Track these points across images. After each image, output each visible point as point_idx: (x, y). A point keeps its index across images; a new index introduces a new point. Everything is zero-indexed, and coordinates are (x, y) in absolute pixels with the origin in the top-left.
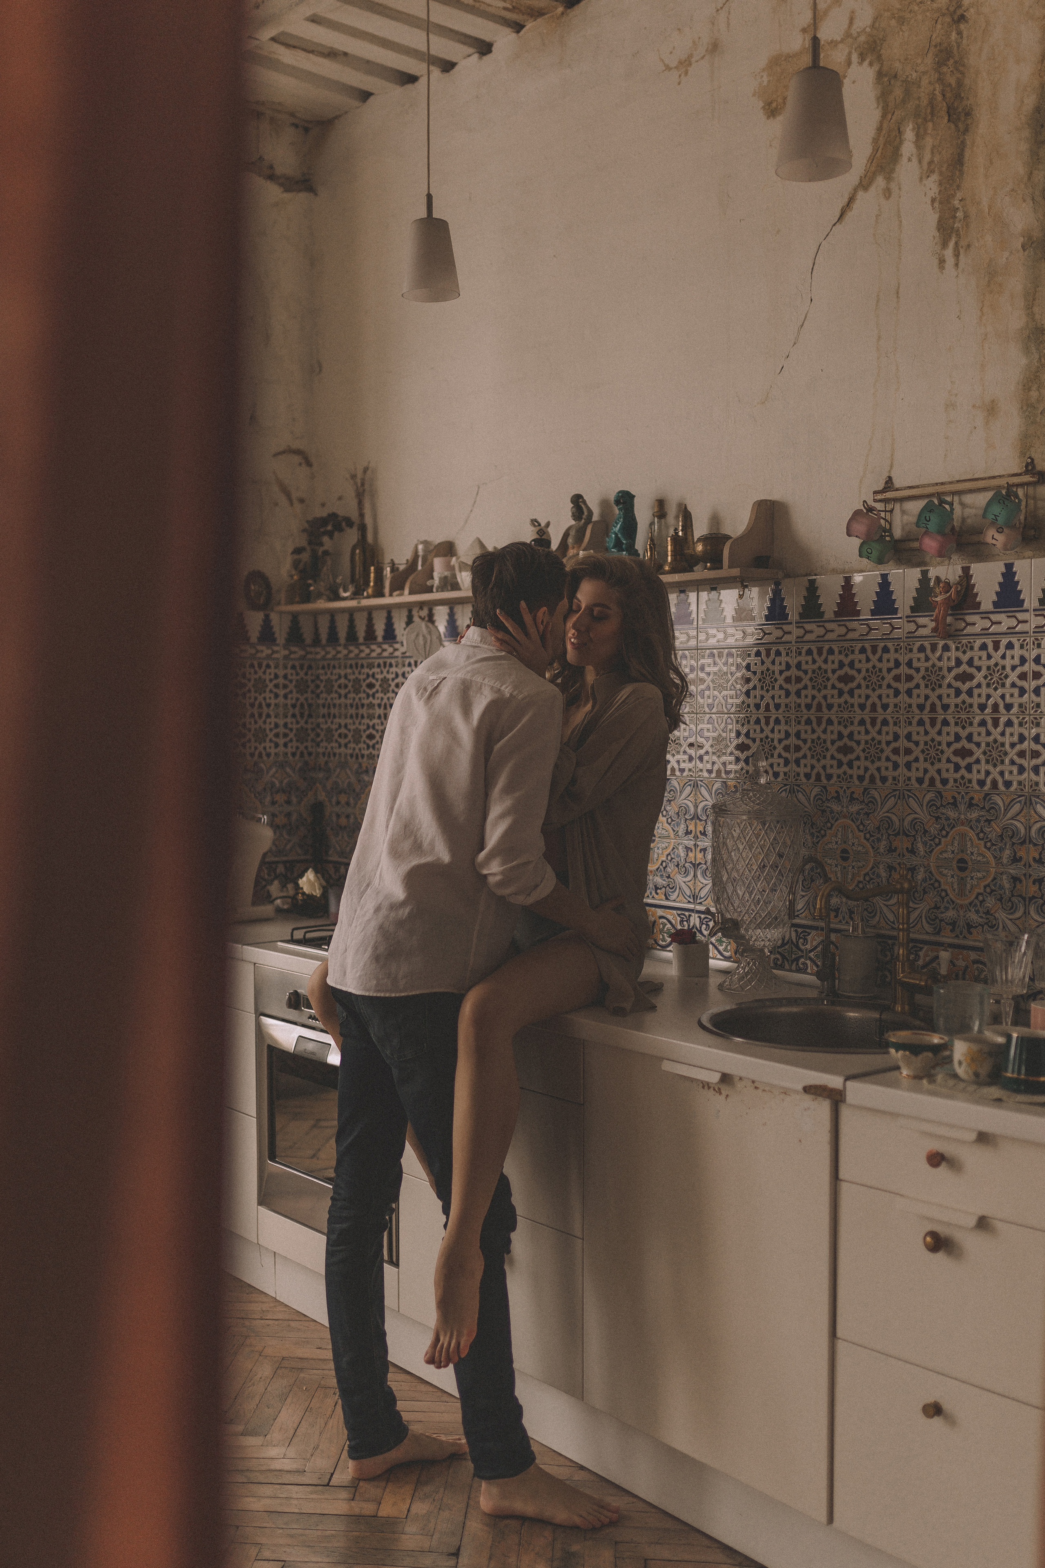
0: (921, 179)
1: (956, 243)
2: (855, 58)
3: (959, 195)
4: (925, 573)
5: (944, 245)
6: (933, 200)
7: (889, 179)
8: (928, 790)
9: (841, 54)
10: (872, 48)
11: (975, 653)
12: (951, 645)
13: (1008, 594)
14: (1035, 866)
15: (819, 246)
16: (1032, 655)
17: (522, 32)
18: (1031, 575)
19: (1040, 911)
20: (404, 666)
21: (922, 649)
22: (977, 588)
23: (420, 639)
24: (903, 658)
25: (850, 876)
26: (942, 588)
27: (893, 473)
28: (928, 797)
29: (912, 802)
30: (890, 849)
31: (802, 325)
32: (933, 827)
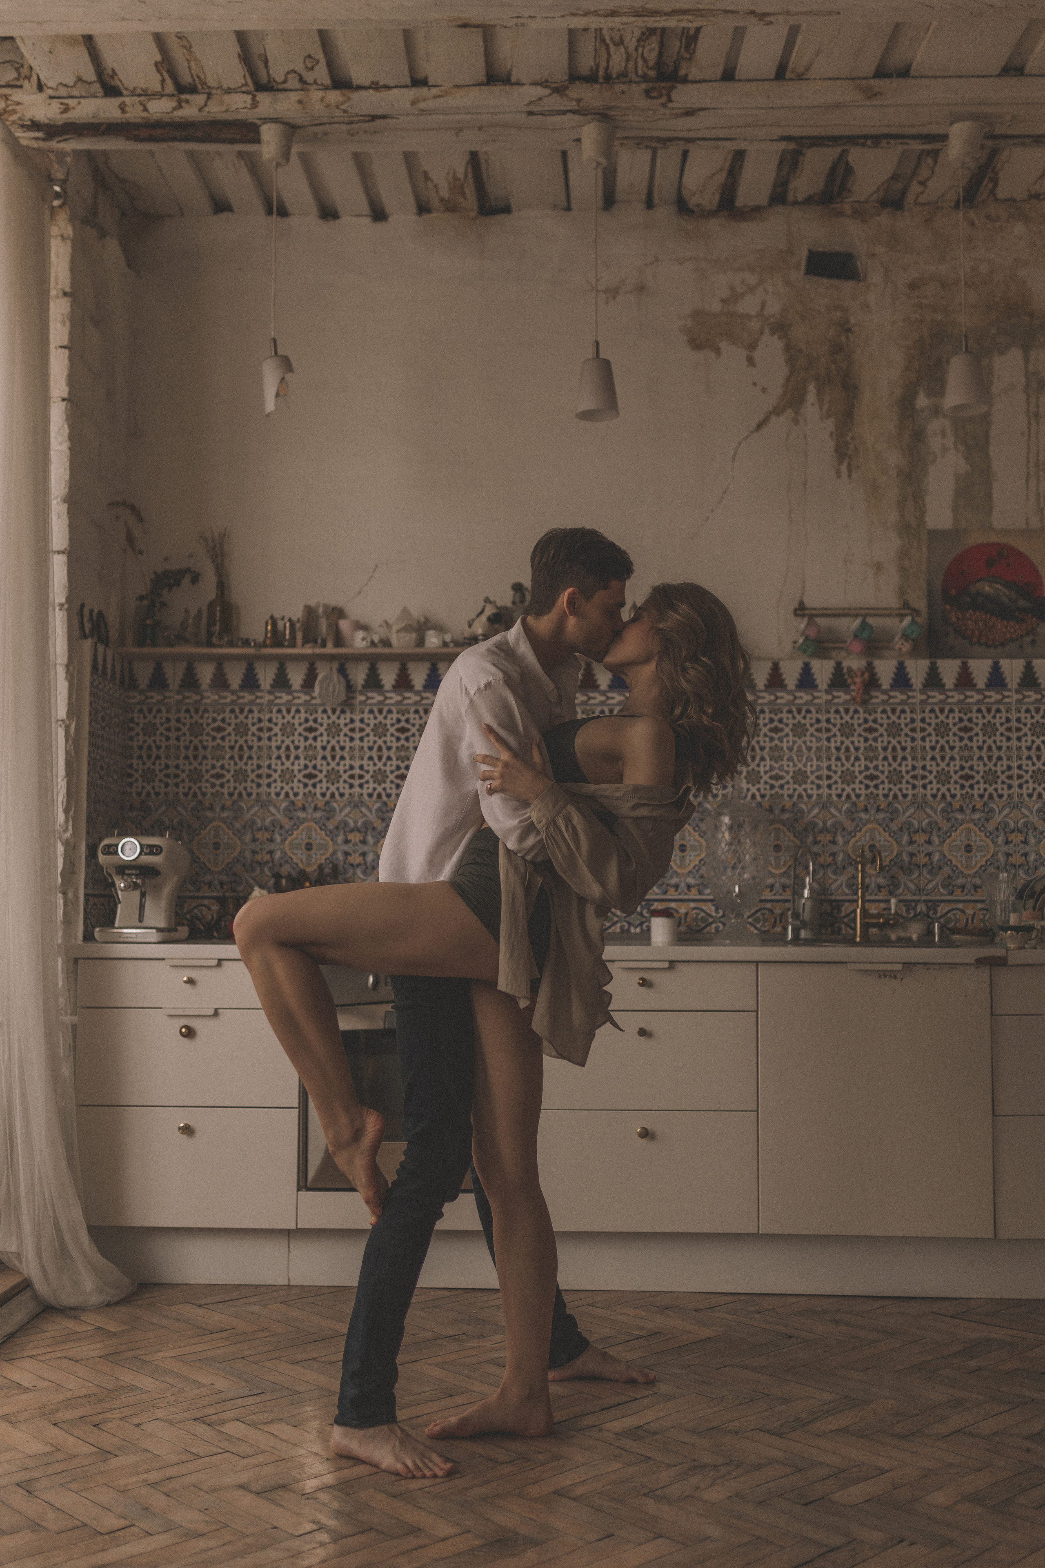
0: (822, 419)
1: (849, 465)
2: (767, 330)
3: (850, 434)
4: (839, 665)
5: (840, 462)
6: (831, 434)
7: (796, 412)
8: (845, 802)
9: (755, 325)
10: (780, 328)
11: (879, 715)
12: (861, 710)
13: (901, 680)
14: (925, 845)
15: (740, 443)
16: (919, 717)
17: (426, 217)
18: (917, 669)
19: (930, 872)
20: (316, 712)
21: (837, 712)
22: (879, 675)
23: (331, 689)
24: (823, 717)
25: (782, 862)
26: (859, 674)
27: (804, 599)
28: (846, 806)
29: (833, 810)
30: (816, 842)
31: (725, 492)
32: (849, 826)
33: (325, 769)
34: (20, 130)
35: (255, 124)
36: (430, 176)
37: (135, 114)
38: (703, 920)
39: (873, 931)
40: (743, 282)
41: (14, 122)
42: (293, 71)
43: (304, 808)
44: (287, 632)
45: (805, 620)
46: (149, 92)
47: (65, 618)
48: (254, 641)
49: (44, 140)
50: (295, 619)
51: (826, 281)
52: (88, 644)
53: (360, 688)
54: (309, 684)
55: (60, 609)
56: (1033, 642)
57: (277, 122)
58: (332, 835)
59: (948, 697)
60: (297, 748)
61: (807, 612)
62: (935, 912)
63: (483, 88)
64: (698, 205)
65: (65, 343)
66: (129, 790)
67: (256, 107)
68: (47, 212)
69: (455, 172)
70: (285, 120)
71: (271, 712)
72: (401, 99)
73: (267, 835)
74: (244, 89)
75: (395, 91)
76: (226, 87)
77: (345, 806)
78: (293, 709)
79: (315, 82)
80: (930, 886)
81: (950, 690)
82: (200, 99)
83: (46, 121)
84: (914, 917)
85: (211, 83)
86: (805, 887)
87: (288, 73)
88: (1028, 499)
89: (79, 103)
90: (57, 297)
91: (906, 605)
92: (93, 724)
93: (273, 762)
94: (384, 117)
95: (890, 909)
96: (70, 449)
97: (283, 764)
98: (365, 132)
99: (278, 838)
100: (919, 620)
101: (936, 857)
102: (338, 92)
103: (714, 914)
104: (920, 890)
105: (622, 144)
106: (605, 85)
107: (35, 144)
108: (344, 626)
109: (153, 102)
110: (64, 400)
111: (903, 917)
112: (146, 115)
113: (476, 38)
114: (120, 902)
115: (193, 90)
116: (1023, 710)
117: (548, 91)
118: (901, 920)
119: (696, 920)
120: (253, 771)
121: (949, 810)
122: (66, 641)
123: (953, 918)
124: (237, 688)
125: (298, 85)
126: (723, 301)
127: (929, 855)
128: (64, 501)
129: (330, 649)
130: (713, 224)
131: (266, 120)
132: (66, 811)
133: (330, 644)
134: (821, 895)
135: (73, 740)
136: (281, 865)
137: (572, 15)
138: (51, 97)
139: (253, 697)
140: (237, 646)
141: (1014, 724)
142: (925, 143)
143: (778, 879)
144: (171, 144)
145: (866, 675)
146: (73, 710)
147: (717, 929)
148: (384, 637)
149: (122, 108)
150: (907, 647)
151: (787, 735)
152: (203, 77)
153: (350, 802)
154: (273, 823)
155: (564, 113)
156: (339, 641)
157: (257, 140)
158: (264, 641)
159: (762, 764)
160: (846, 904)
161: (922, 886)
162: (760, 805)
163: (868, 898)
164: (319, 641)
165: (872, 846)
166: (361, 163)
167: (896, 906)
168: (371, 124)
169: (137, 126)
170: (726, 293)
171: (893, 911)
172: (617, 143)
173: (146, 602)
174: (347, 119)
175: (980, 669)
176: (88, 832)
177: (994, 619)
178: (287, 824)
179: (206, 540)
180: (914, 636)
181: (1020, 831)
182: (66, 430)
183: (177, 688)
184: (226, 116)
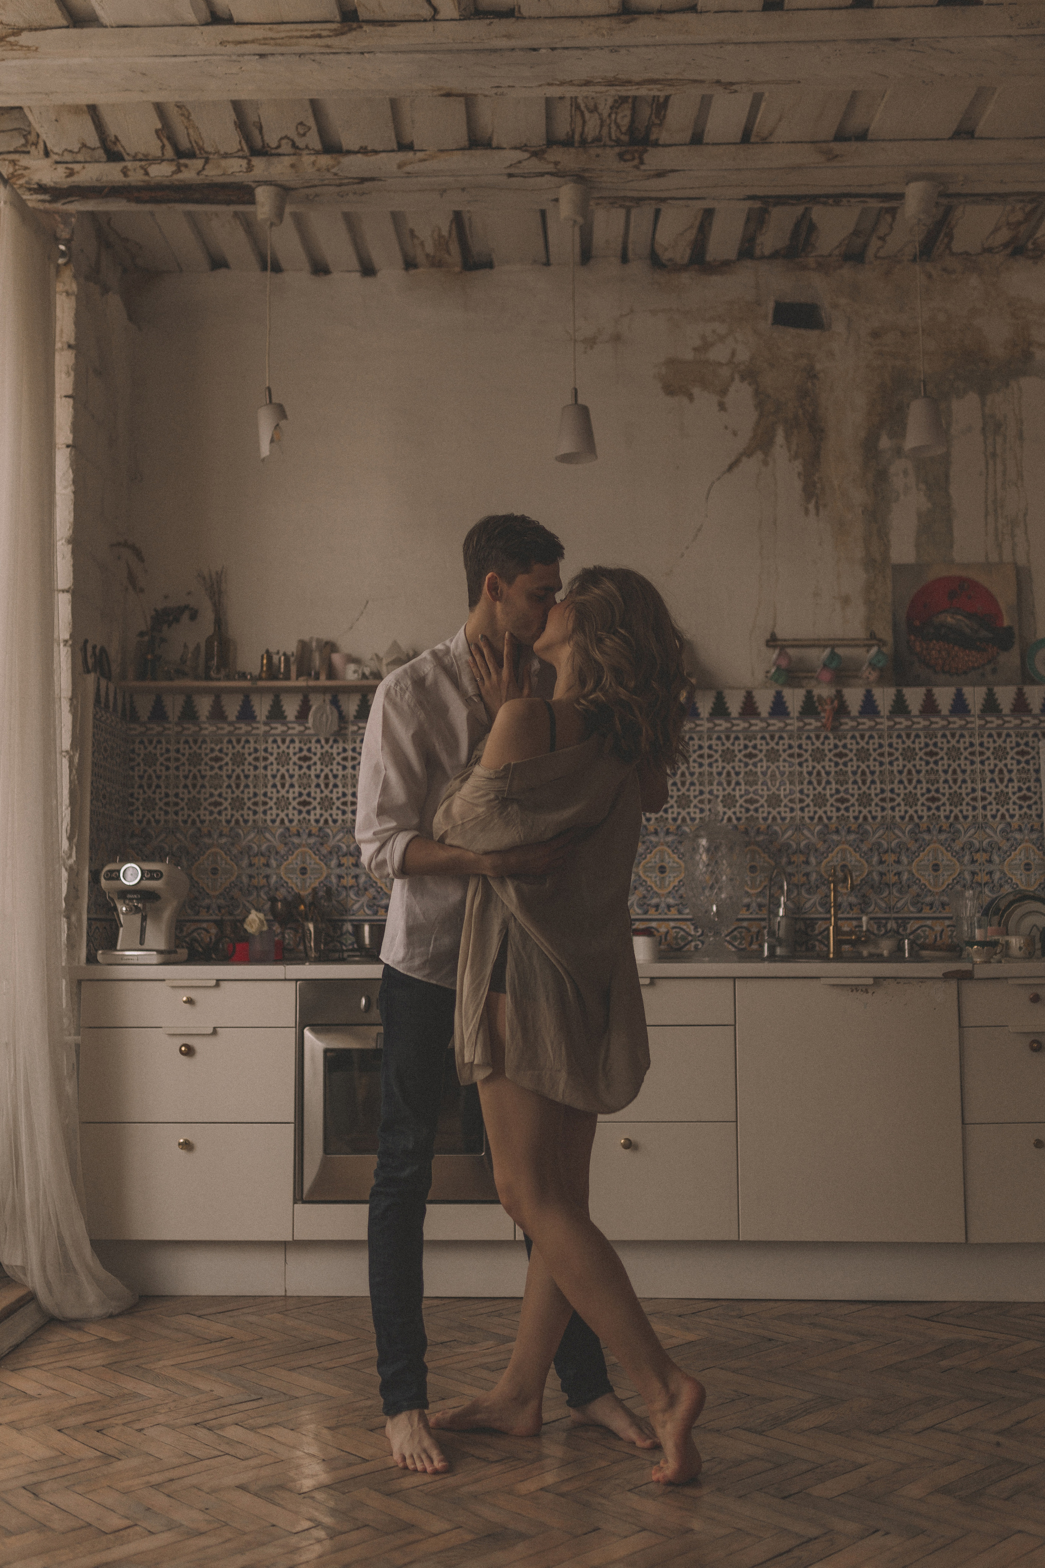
0: (790, 460)
1: (817, 502)
2: (737, 377)
3: (818, 475)
4: (809, 694)
5: (808, 501)
6: (799, 474)
7: (766, 454)
8: (817, 825)
9: (725, 372)
10: (750, 374)
11: (848, 741)
12: (831, 736)
13: (869, 707)
14: (895, 865)
15: (714, 483)
16: (887, 743)
17: (412, 272)
18: (884, 697)
19: (900, 891)
20: (310, 742)
21: (809, 738)
22: (848, 703)
23: (324, 719)
24: (795, 743)
25: (758, 882)
26: (828, 701)
27: (776, 631)
28: (818, 828)
29: (806, 832)
30: (790, 863)
31: (699, 530)
32: (821, 846)
33: (319, 796)
34: (27, 193)
35: (250, 186)
36: (416, 233)
37: (136, 177)
38: (683, 938)
39: (846, 947)
40: (714, 331)
41: (21, 186)
42: (286, 137)
43: (298, 834)
44: (282, 666)
45: (777, 651)
46: (150, 157)
47: (70, 652)
48: (251, 674)
49: (50, 202)
50: (289, 653)
51: (792, 331)
52: (91, 678)
53: (352, 718)
54: (303, 715)
55: (65, 645)
56: (994, 671)
57: (271, 185)
58: (325, 859)
59: (914, 723)
60: (292, 776)
61: (779, 643)
62: (905, 929)
63: (466, 152)
64: (670, 260)
65: (70, 392)
66: (130, 818)
67: (251, 171)
68: (53, 271)
69: (440, 230)
70: (279, 182)
71: (267, 742)
72: (388, 162)
73: (263, 860)
74: (240, 154)
75: (383, 155)
76: (222, 152)
77: (339, 831)
78: (288, 740)
79: (307, 147)
80: (899, 905)
81: (915, 716)
82: (199, 163)
83: (52, 184)
84: (883, 935)
85: (210, 149)
86: (779, 906)
87: (282, 139)
88: (987, 534)
89: (84, 168)
90: (62, 349)
91: (873, 636)
92: (96, 754)
93: (269, 789)
94: (372, 179)
95: (861, 926)
96: (74, 493)
97: (278, 792)
98: (355, 193)
99: (274, 863)
100: (884, 649)
101: (905, 876)
102: (328, 157)
103: (693, 933)
104: (890, 908)
105: (597, 204)
106: (581, 149)
107: (41, 206)
108: (337, 659)
109: (153, 166)
110: (68, 446)
111: (874, 934)
112: (146, 178)
113: (458, 106)
114: (122, 926)
115: (191, 155)
116: (985, 735)
117: (527, 155)
118: (872, 937)
119: (676, 938)
120: (249, 799)
121: (917, 831)
122: (70, 675)
123: (922, 934)
124: (234, 719)
125: (290, 150)
126: (695, 349)
127: (899, 874)
128: (69, 542)
129: (323, 682)
130: (685, 278)
131: (260, 183)
132: (70, 839)
133: (323, 677)
134: (795, 913)
135: (77, 771)
136: (277, 889)
137: (549, 84)
138: (57, 163)
139: (250, 728)
140: (234, 679)
141: (978, 748)
142: (883, 202)
143: (754, 898)
144: (170, 205)
145: (836, 703)
146: (77, 741)
147: (696, 947)
148: (375, 670)
149: (125, 172)
150: (874, 676)
151: (761, 761)
152: (201, 144)
153: (343, 828)
154: (269, 849)
155: (542, 175)
156: (332, 673)
157: (252, 201)
158: (260, 675)
159: (738, 788)
160: (820, 922)
161: (892, 904)
162: (736, 827)
163: (840, 916)
164: (313, 673)
165: (844, 866)
166: (351, 222)
167: (868, 923)
168: (361, 186)
169: (138, 189)
170: (698, 342)
171: (864, 929)
172: (592, 203)
173: (146, 638)
174: (338, 182)
175: (944, 696)
176: (91, 859)
177: (956, 648)
178: (283, 850)
179: (204, 579)
180: (881, 665)
181: (984, 851)
182: (71, 475)
183: (176, 719)
184: (221, 180)
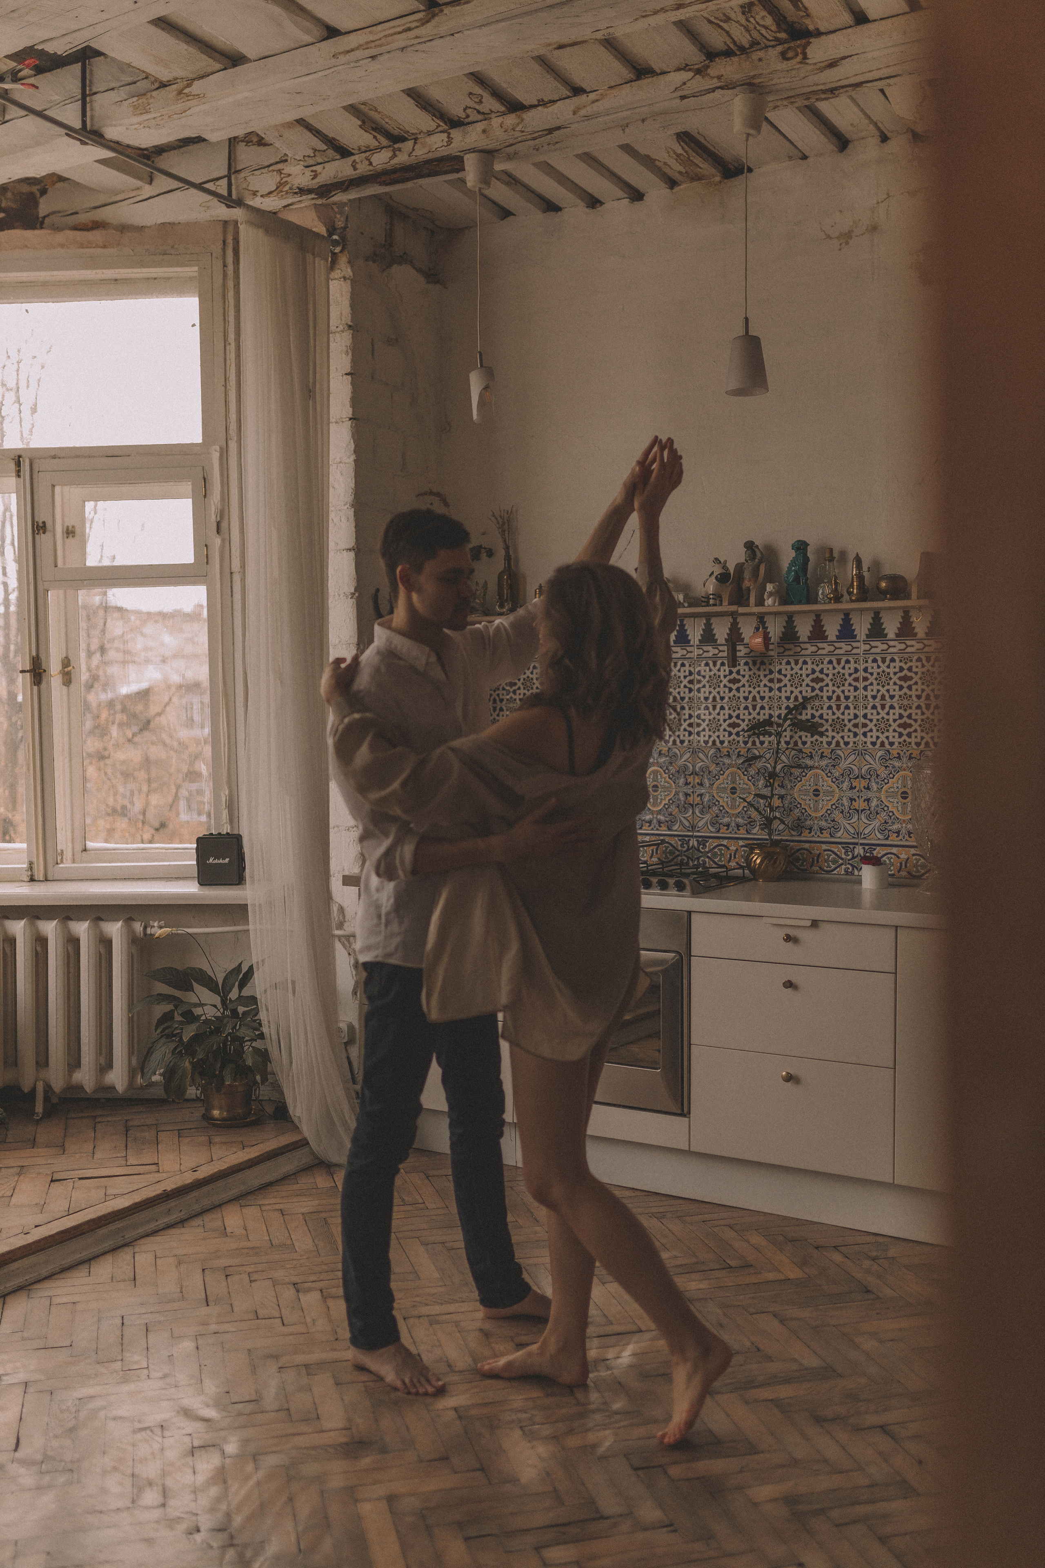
17: (679, 188)
35: (460, 156)
36: (654, 157)
37: (363, 169)
42: (468, 107)
46: (370, 148)
49: (320, 199)
55: (349, 598)
57: (474, 152)
63: (637, 83)
65: (348, 370)
67: (453, 143)
69: (673, 150)
70: (479, 149)
72: (567, 109)
74: (440, 129)
75: (559, 103)
76: (424, 131)
79: (492, 111)
82: (409, 145)
83: (312, 185)
85: (411, 130)
87: (464, 108)
89: (324, 168)
90: (338, 333)
94: (559, 128)
96: (355, 461)
98: (549, 144)
102: (513, 115)
106: (741, 57)
109: (375, 155)
110: (350, 419)
112: (371, 168)
113: (600, 50)
115: (402, 139)
117: (690, 75)
122: (356, 623)
125: (477, 117)
131: (464, 152)
137: (644, 16)
138: (306, 167)
149: (354, 165)
152: (401, 127)
155: (711, 91)
157: (462, 169)
168: (549, 136)
169: (374, 176)
172: (766, 107)
174: (526, 138)
179: (496, 518)
182: (350, 445)
184: (430, 156)
